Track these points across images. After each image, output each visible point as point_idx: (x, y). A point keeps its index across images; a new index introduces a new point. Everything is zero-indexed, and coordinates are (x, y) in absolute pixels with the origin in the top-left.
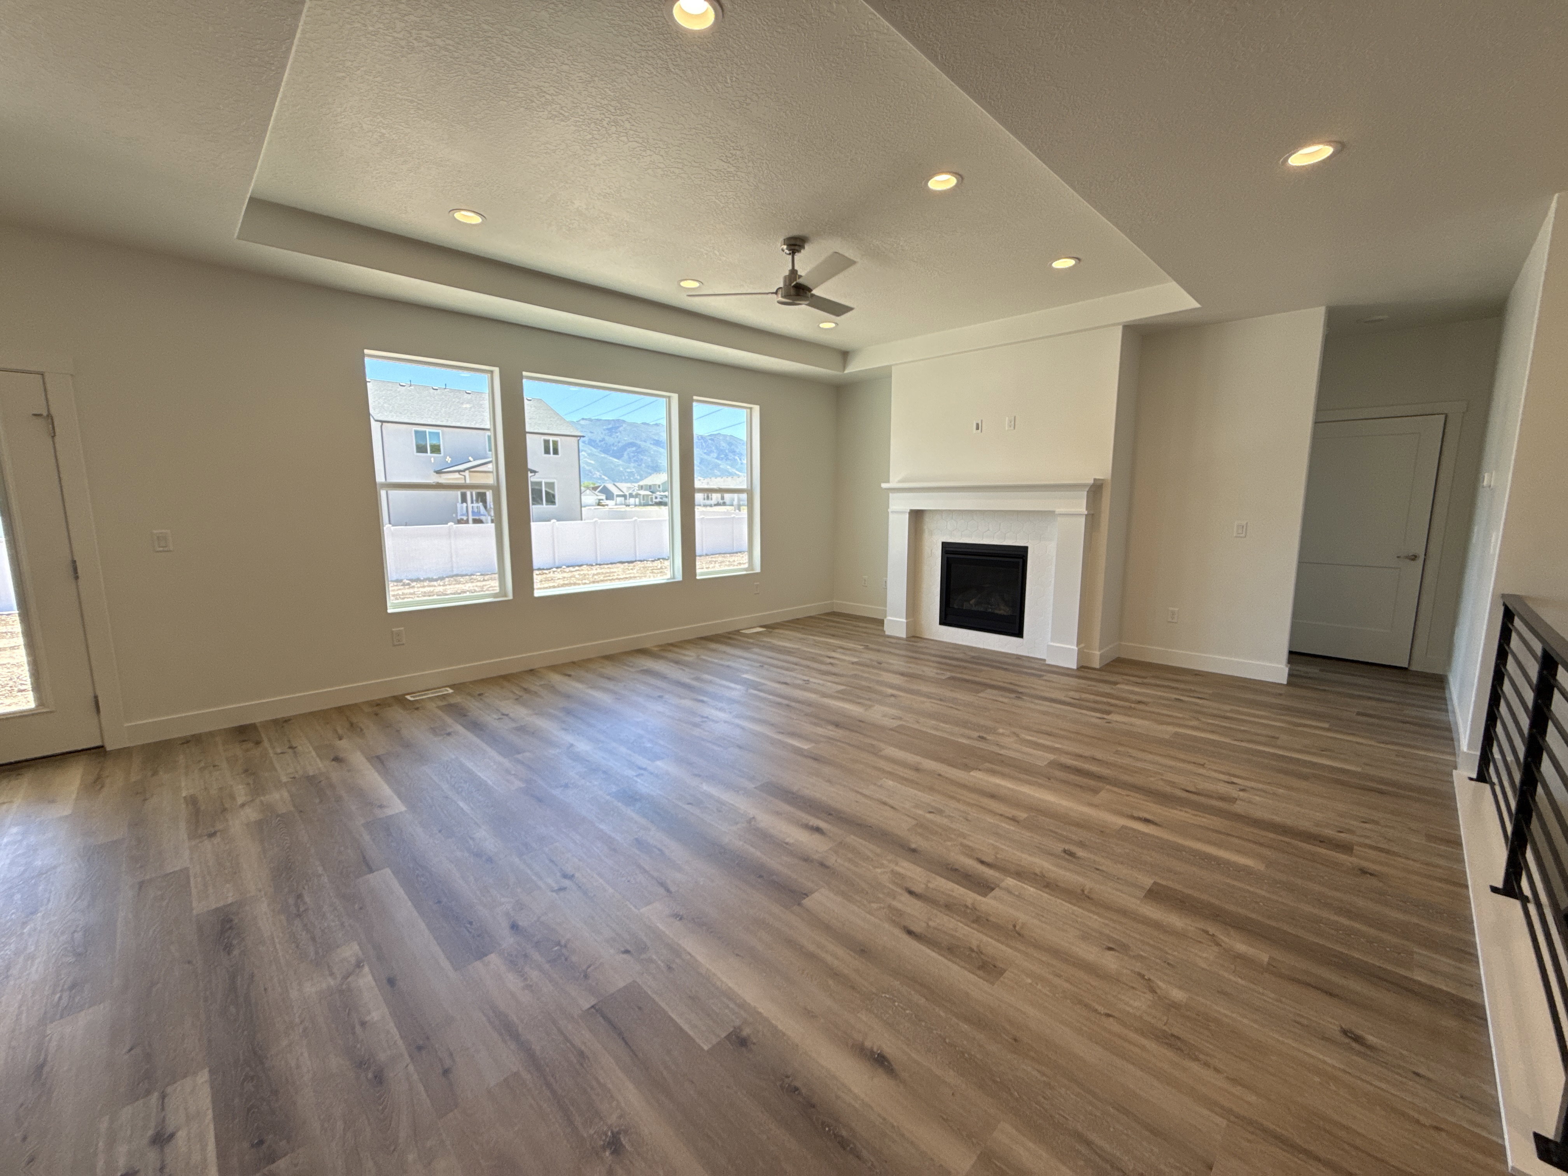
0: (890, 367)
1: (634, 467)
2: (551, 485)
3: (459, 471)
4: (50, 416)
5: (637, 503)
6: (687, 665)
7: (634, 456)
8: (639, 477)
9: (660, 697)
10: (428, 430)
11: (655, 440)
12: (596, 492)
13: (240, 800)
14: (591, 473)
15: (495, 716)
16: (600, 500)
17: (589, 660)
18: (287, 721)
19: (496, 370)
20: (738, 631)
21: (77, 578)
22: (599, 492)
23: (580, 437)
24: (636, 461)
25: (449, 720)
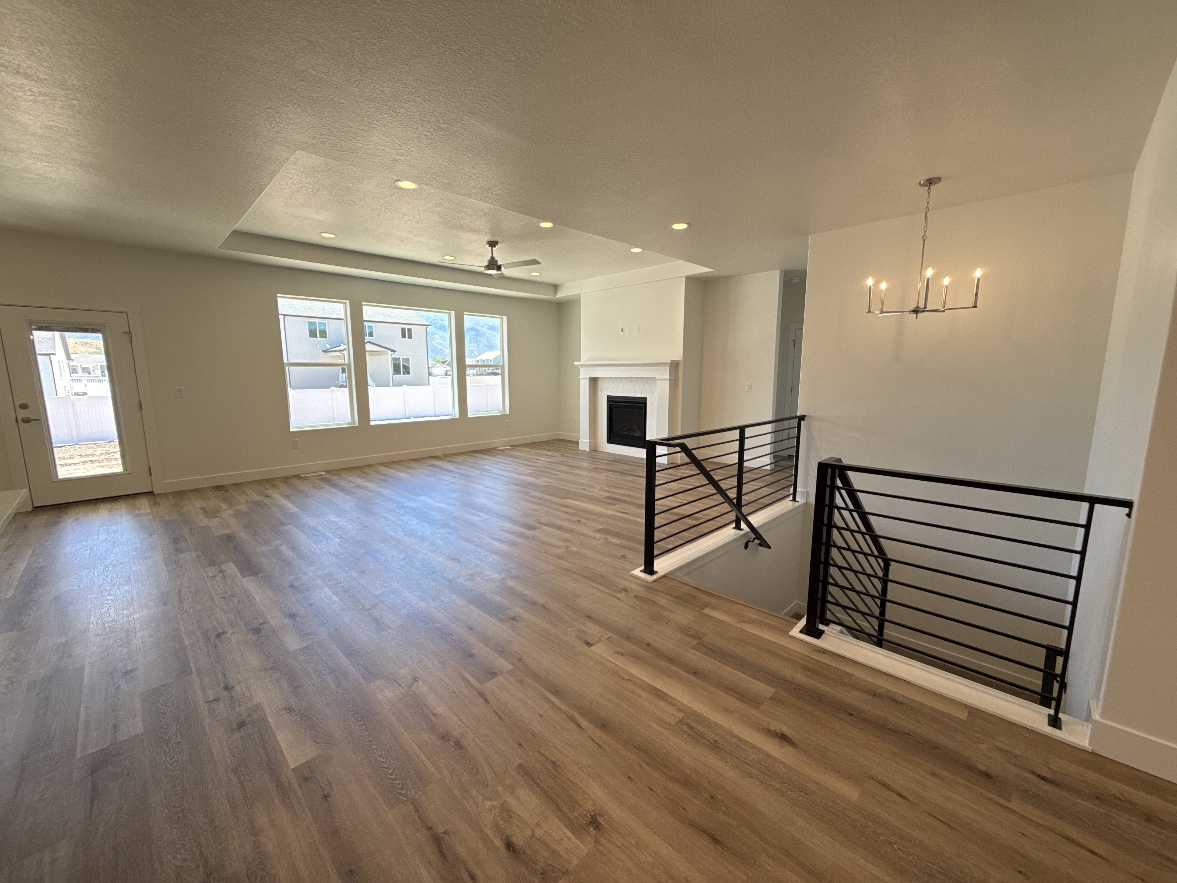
0: (579, 295)
1: (474, 346)
2: (407, 360)
3: (340, 351)
4: (130, 332)
5: (475, 373)
6: (456, 463)
7: (474, 338)
8: (478, 354)
9: (434, 475)
10: (317, 321)
11: (490, 326)
12: (444, 365)
13: (224, 508)
14: (442, 350)
15: (346, 482)
16: (447, 371)
17: (403, 461)
18: (240, 484)
19: (348, 302)
20: (495, 448)
21: (141, 409)
22: (446, 365)
23: (428, 325)
24: (475, 342)
25: (322, 484)
